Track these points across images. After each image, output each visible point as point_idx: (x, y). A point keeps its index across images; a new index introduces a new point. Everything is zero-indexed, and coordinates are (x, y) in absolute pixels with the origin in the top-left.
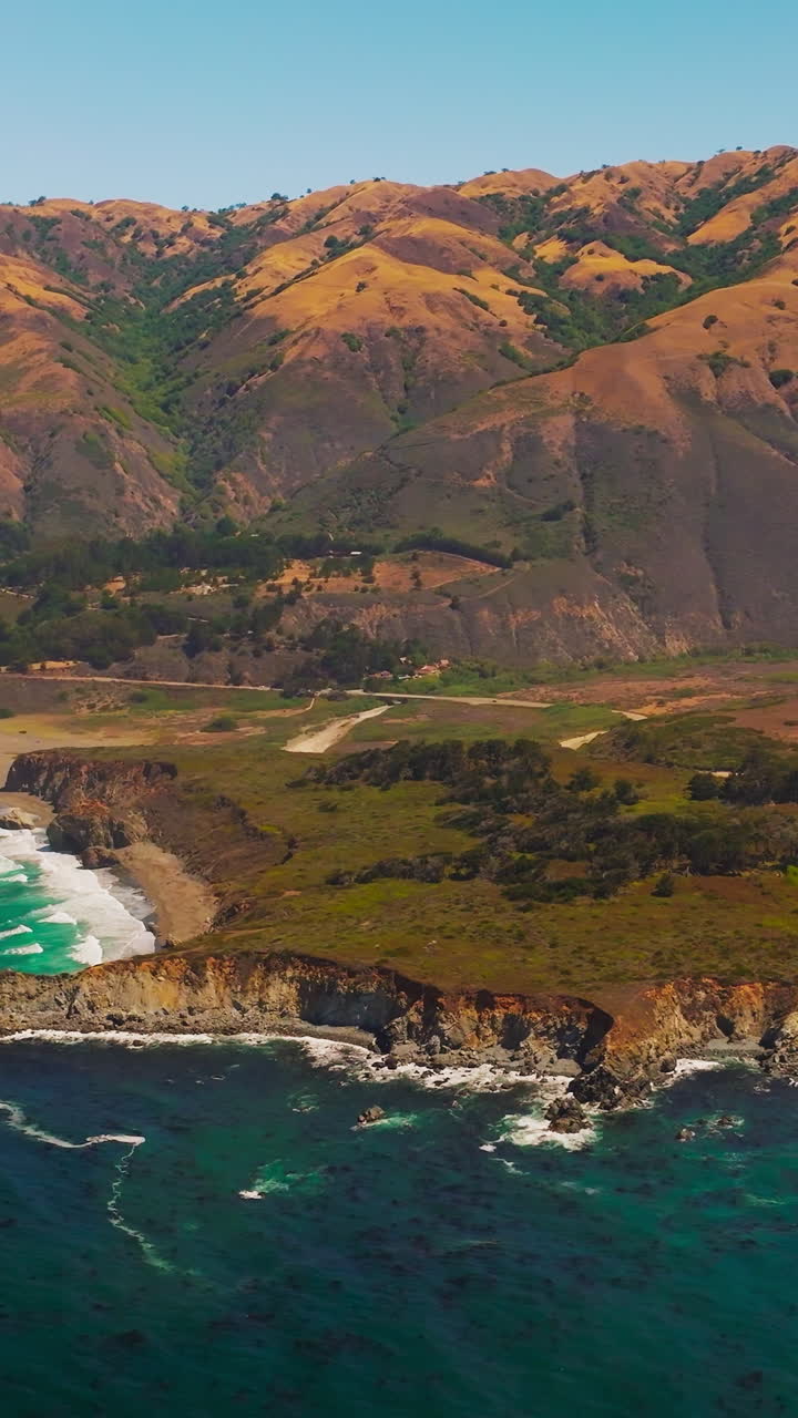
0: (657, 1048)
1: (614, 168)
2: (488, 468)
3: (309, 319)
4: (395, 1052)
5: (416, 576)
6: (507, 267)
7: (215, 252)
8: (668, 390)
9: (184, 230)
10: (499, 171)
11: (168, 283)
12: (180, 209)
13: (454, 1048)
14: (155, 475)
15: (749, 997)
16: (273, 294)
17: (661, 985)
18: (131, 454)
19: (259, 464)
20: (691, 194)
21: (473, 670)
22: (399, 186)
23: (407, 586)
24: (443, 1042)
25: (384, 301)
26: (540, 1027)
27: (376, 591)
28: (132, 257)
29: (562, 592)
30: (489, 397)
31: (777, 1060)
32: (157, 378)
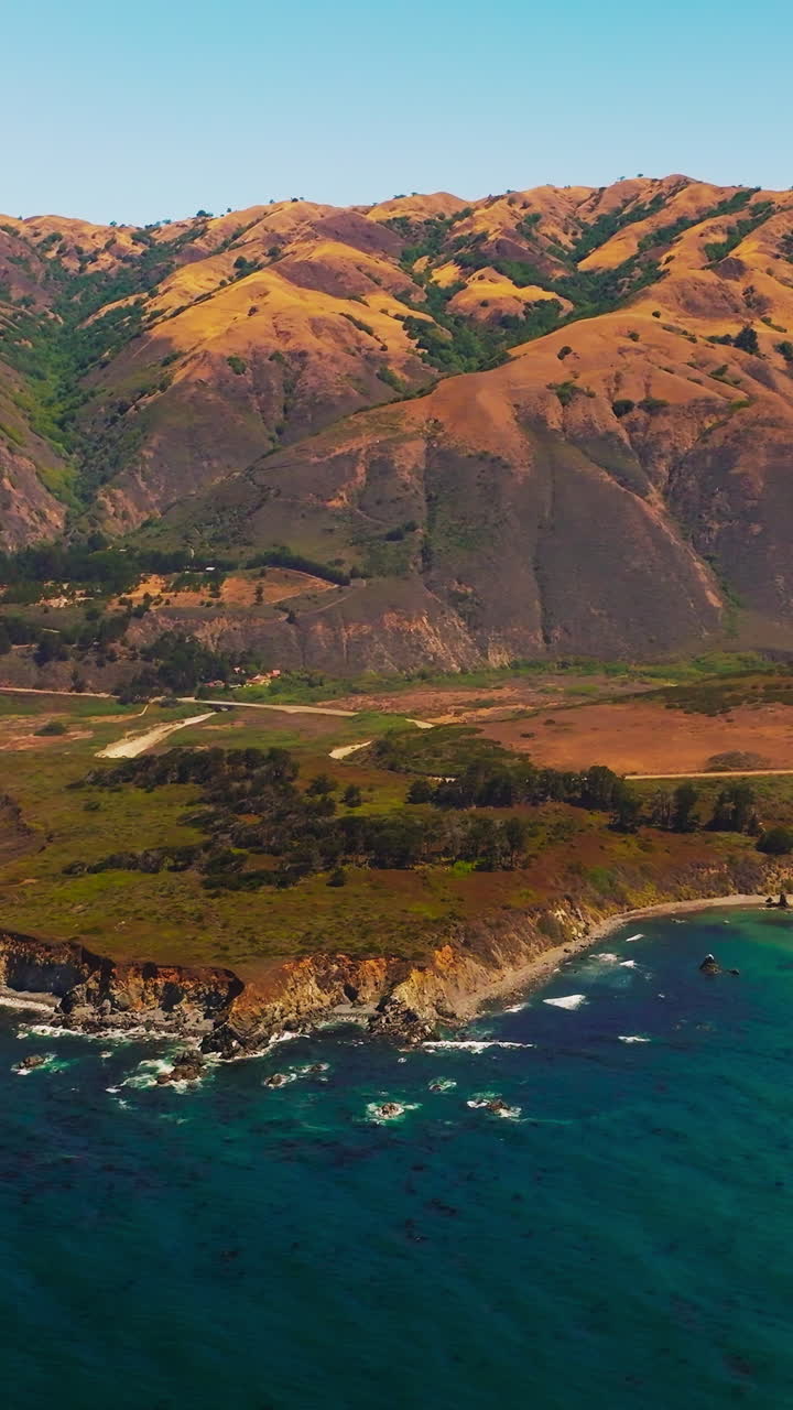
0: (282, 1011)
1: (518, 194)
2: (342, 490)
3: (202, 341)
4: (75, 1013)
5: (259, 591)
6: (400, 291)
7: (135, 269)
8: (516, 419)
9: (107, 247)
10: (409, 195)
11: (87, 299)
12: (108, 224)
13: (122, 1010)
14: (43, 490)
15: (373, 970)
16: (173, 316)
17: (300, 960)
18: (20, 470)
19: (139, 480)
20: (591, 219)
21: (303, 680)
22: (316, 206)
23: (250, 600)
24: (113, 1005)
25: (271, 324)
26: (192, 993)
27: (220, 605)
28: (56, 272)
29: (393, 608)
30: (350, 422)
31: (384, 1021)
32: (59, 394)
